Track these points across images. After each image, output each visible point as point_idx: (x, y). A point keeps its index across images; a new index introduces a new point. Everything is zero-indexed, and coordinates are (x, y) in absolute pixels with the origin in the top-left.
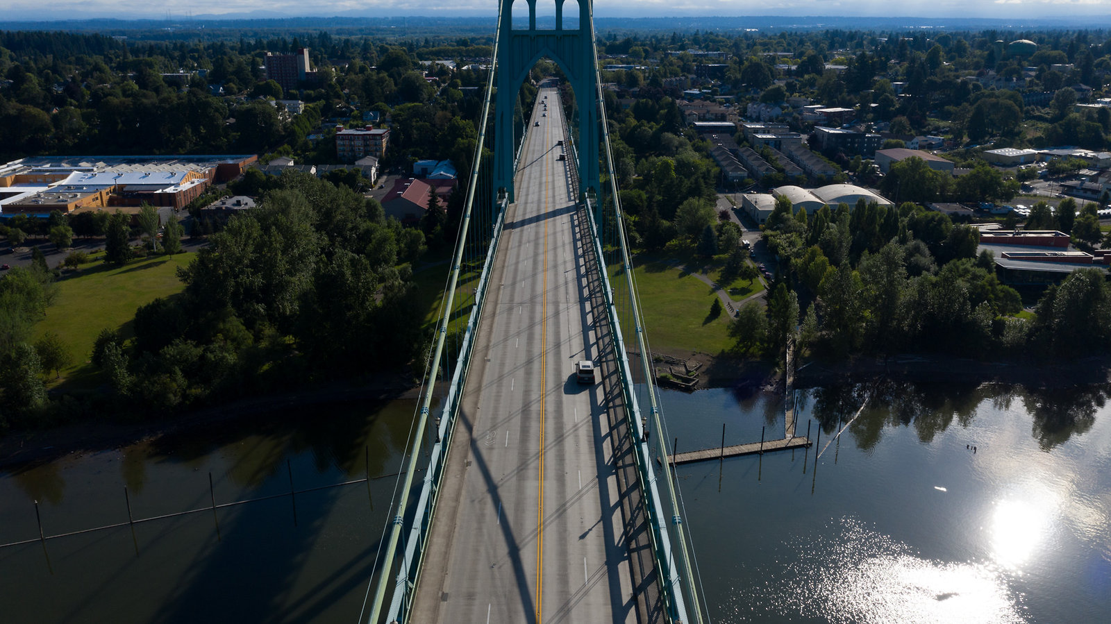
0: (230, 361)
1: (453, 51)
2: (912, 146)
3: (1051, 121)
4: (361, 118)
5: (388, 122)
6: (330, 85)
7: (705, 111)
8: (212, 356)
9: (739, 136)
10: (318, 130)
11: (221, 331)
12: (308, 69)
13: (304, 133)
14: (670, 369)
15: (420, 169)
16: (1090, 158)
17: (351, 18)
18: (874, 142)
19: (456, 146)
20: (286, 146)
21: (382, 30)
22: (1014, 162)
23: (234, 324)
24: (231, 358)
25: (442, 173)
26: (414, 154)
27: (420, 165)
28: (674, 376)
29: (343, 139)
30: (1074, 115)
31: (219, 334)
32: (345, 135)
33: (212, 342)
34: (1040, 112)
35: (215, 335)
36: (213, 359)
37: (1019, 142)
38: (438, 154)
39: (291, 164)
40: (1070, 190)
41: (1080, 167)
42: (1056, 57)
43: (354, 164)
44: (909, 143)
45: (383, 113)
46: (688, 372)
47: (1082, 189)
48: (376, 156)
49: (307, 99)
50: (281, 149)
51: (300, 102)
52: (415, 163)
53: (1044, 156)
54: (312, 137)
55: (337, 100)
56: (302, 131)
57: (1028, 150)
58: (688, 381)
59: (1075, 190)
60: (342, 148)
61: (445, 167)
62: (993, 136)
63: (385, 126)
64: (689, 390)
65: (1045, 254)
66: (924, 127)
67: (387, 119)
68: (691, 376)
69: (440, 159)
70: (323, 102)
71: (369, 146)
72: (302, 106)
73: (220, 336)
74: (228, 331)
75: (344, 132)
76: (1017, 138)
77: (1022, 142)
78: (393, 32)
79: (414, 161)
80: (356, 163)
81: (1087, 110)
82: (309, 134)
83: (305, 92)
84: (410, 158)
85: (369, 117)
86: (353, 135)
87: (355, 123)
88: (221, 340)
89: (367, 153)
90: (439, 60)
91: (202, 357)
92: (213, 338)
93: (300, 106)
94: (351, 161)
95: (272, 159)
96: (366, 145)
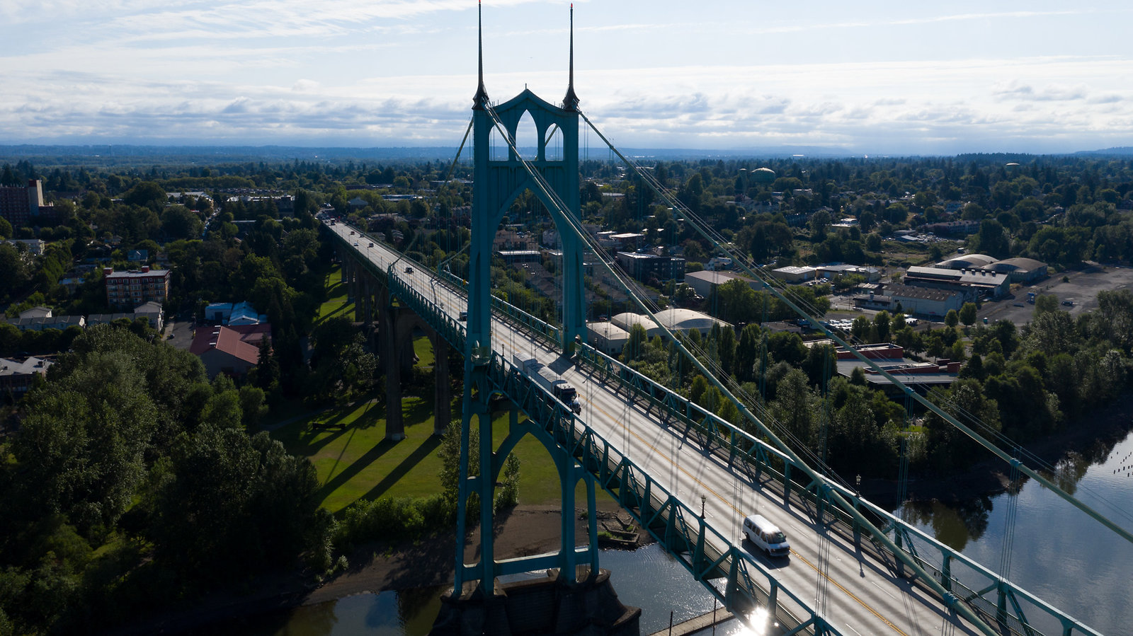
0: (71, 587)
1: (199, 182)
2: (709, 268)
3: (813, 240)
4: (125, 257)
5: (160, 261)
6: (73, 221)
7: (504, 240)
8: (45, 584)
9: (549, 263)
10: (72, 273)
11: (51, 547)
12: (41, 203)
13: (56, 277)
14: (603, 525)
15: (213, 314)
16: (862, 273)
17: (44, 146)
18: (679, 266)
19: (256, 286)
20: (37, 293)
21: (86, 159)
22: (800, 279)
23: (67, 534)
24: (72, 582)
25: (244, 317)
26: (206, 297)
27: (211, 309)
28: (613, 533)
29: (115, 284)
30: (831, 234)
31: (49, 552)
32: (115, 278)
33: (40, 564)
34: (801, 232)
35: (44, 554)
36: (47, 588)
37: (796, 260)
38: (231, 296)
39: (49, 315)
40: (861, 303)
41: (859, 281)
42: (793, 183)
43: (133, 312)
44: (706, 265)
45: (152, 252)
46: (625, 527)
47: (874, 301)
48: (157, 301)
49: (47, 238)
50: (31, 297)
51: (40, 241)
52: (207, 307)
53: (822, 272)
54: (66, 282)
55: (88, 238)
56: (53, 276)
57: (808, 267)
58: (629, 537)
59: (867, 303)
60: (114, 294)
61: (244, 310)
62: (773, 256)
63: (157, 266)
64: (633, 547)
65: (897, 367)
66: (712, 250)
67: (159, 258)
68: (630, 531)
69: (234, 301)
70: (72, 241)
71: (148, 289)
72: (42, 245)
73: (51, 554)
74: (61, 545)
75: (114, 274)
76: (794, 257)
77: (799, 260)
78: (100, 162)
79: (205, 305)
80: (136, 311)
81: (841, 230)
82: (61, 279)
83: (42, 230)
84: (201, 301)
85: (135, 257)
86: (128, 278)
87: (119, 264)
88: (53, 559)
89: (146, 299)
90: (187, 191)
91: (30, 587)
92: (41, 559)
93: (41, 246)
94: (129, 308)
95: (23, 310)
96: (145, 289)
